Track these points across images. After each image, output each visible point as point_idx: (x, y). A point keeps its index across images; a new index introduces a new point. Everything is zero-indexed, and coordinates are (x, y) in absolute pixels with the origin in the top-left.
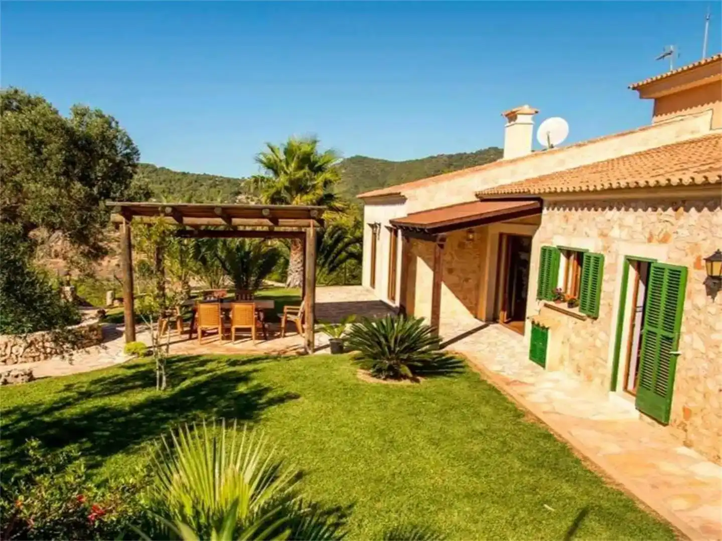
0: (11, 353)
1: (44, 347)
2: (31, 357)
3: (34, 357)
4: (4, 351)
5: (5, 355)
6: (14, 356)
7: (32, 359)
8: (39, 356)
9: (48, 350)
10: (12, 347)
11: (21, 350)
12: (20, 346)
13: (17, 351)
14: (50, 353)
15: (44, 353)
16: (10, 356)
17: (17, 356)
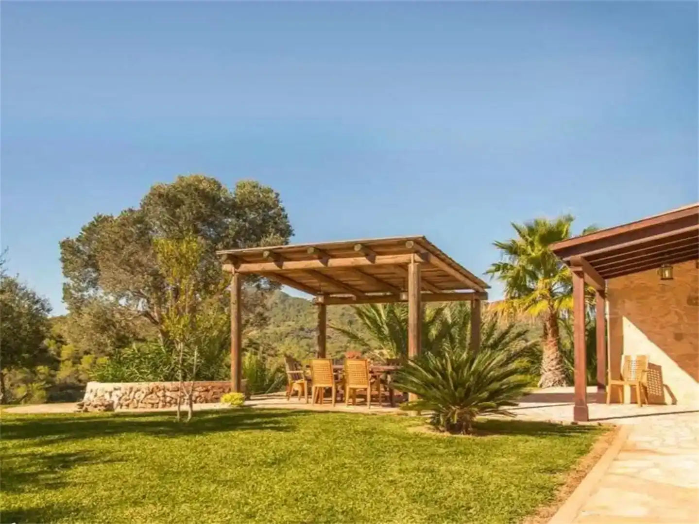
0: (134, 398)
1: (164, 396)
2: (150, 403)
3: (153, 404)
4: (129, 396)
5: (129, 399)
6: (135, 401)
7: (150, 405)
8: (158, 403)
9: (168, 399)
10: (135, 392)
11: (143, 396)
12: (143, 392)
13: (139, 397)
14: (169, 402)
15: (163, 401)
16: (133, 400)
17: (138, 401)
